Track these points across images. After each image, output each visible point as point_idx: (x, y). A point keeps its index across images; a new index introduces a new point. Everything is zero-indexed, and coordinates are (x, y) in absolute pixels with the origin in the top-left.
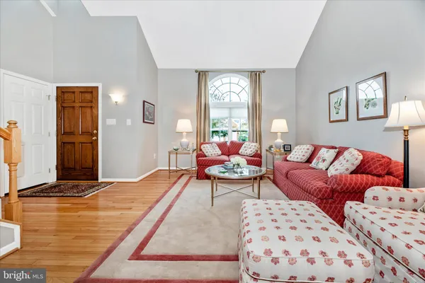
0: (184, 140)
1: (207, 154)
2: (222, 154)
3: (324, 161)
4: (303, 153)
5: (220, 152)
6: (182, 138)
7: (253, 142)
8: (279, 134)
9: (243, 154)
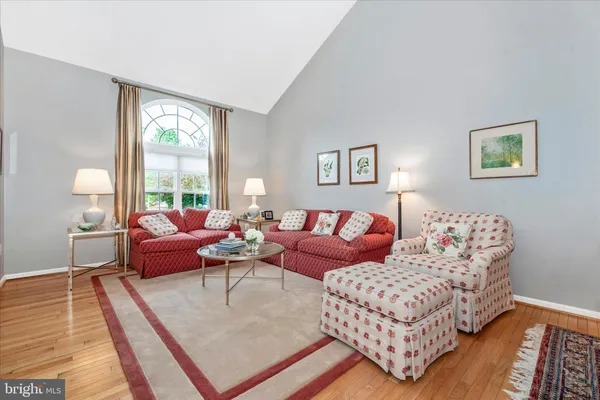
0: (95, 210)
1: (155, 233)
2: (180, 231)
3: (329, 225)
4: (299, 220)
5: (175, 228)
6: (90, 204)
7: (223, 209)
8: (254, 198)
9: (212, 227)
